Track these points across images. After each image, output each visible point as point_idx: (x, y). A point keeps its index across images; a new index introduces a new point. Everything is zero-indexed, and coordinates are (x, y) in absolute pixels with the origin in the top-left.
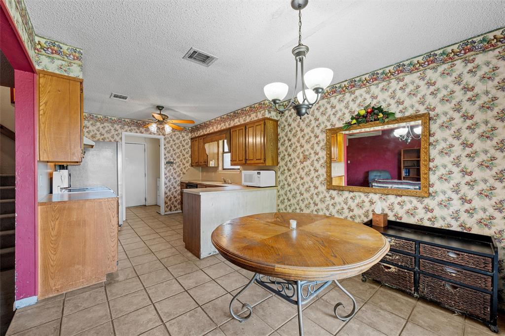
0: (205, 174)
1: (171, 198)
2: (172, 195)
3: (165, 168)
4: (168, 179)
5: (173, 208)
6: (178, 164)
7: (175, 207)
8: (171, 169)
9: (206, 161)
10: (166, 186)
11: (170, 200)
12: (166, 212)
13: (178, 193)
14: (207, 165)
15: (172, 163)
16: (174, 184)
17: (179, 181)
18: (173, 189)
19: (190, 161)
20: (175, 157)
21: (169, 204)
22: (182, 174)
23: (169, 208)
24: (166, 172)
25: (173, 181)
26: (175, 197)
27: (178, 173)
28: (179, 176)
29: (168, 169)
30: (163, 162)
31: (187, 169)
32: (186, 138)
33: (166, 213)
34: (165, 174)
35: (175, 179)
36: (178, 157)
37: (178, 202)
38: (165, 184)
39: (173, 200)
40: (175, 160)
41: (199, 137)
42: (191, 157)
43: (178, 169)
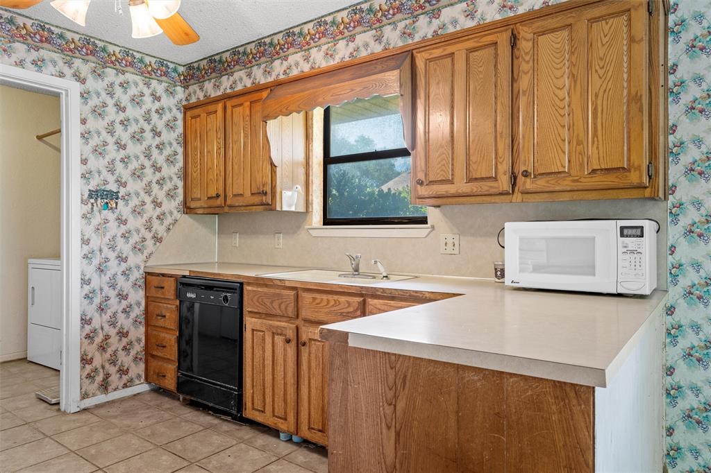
0: (237, 240)
1: (107, 337)
2: (113, 324)
3: (84, 216)
4: (96, 262)
5: (114, 378)
6: (134, 202)
7: (123, 371)
8: (106, 221)
9: (268, 189)
10: (87, 289)
11: (102, 348)
12: (85, 396)
13: (133, 315)
14: (270, 207)
15: (114, 196)
16: (121, 280)
17: (138, 267)
18: (114, 301)
19: (180, 191)
20: (125, 174)
21: (97, 362)
22: (150, 243)
23: (99, 378)
24: (89, 231)
25: (114, 267)
26: (123, 334)
27: (135, 238)
28: (137, 249)
29: (97, 219)
30: (74, 191)
31: (169, 220)
32: (166, 101)
33: (88, 403)
34: (85, 242)
35: (122, 259)
36: (137, 175)
37: (133, 352)
38: (85, 281)
39: (115, 344)
40: (124, 185)
41: (226, 97)
42: (185, 175)
43: (134, 223)
